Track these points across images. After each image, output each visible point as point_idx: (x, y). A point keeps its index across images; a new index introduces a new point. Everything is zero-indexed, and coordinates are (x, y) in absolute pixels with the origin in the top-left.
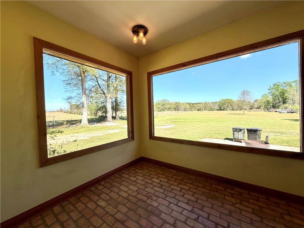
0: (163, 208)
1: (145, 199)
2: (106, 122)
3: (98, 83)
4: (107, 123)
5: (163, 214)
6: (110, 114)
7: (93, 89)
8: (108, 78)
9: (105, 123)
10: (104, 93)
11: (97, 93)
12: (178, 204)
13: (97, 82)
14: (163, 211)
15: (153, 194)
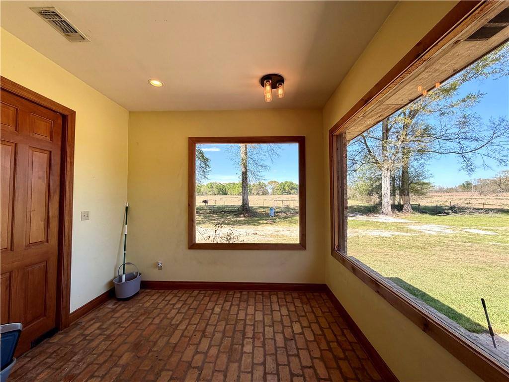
0: (246, 360)
1: (250, 335)
2: (378, 215)
3: (367, 145)
4: (381, 216)
5: (236, 365)
6: (387, 201)
7: (357, 158)
8: (383, 133)
9: (376, 215)
10: (377, 162)
11: (363, 164)
12: (269, 374)
13: (365, 143)
14: (243, 362)
15: (264, 339)
